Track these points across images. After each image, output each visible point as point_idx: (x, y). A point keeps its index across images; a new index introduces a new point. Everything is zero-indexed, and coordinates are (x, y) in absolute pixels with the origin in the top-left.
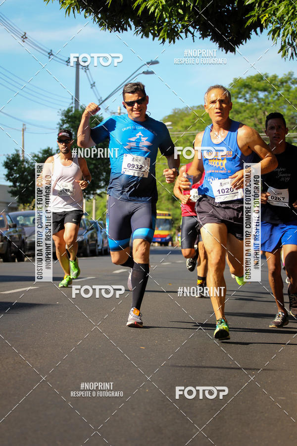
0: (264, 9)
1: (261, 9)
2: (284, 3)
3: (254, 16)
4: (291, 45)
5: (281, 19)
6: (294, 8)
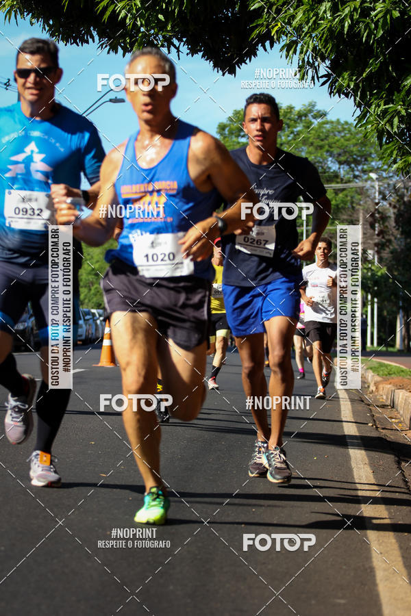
0: (276, 15)
1: (271, 16)
2: (303, 8)
3: (262, 25)
4: (312, 65)
5: (299, 29)
6: (317, 15)
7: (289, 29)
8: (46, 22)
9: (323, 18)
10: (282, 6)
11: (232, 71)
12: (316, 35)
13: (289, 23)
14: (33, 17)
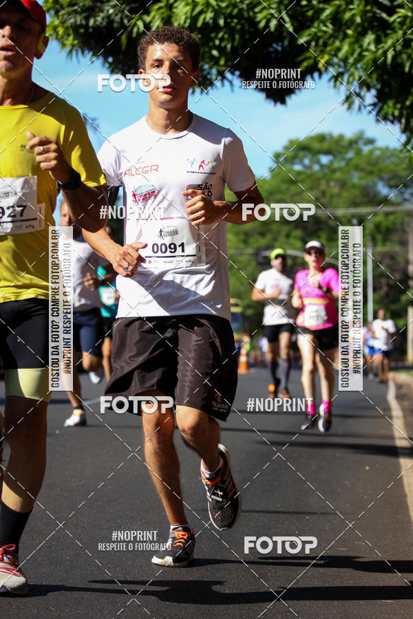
0: (322, 48)
1: (320, 49)
2: (348, 41)
3: (309, 58)
4: (358, 95)
5: (345, 60)
6: (361, 46)
7: (335, 60)
8: (106, 59)
9: (367, 50)
10: (329, 38)
11: (283, 102)
12: (362, 67)
13: (336, 55)
14: (93, 55)
